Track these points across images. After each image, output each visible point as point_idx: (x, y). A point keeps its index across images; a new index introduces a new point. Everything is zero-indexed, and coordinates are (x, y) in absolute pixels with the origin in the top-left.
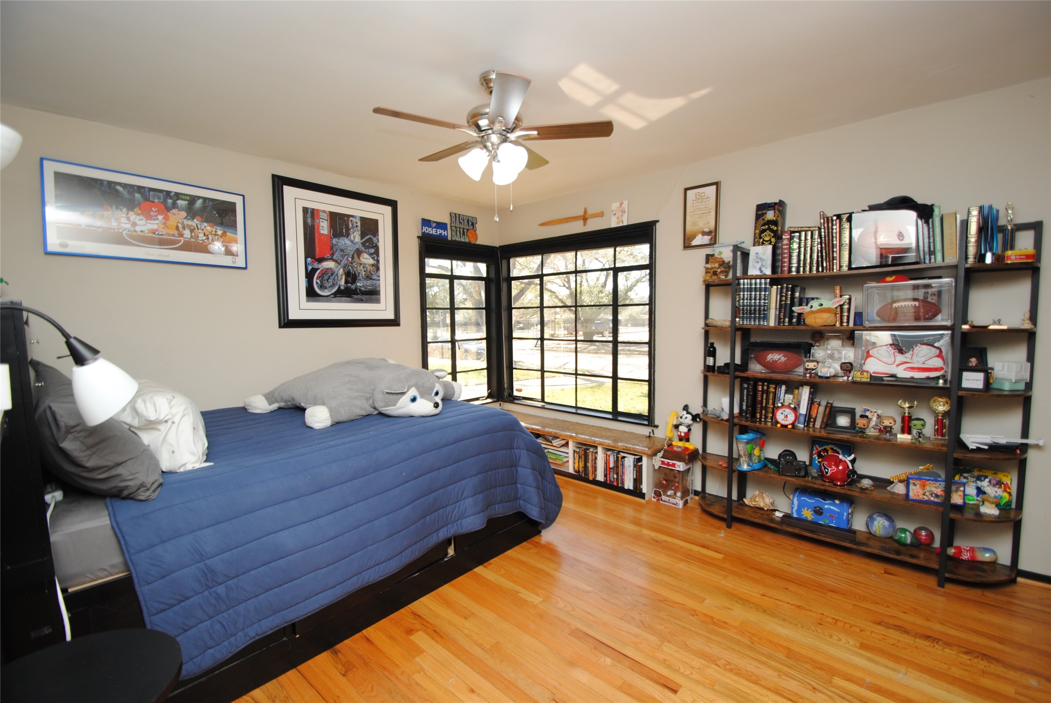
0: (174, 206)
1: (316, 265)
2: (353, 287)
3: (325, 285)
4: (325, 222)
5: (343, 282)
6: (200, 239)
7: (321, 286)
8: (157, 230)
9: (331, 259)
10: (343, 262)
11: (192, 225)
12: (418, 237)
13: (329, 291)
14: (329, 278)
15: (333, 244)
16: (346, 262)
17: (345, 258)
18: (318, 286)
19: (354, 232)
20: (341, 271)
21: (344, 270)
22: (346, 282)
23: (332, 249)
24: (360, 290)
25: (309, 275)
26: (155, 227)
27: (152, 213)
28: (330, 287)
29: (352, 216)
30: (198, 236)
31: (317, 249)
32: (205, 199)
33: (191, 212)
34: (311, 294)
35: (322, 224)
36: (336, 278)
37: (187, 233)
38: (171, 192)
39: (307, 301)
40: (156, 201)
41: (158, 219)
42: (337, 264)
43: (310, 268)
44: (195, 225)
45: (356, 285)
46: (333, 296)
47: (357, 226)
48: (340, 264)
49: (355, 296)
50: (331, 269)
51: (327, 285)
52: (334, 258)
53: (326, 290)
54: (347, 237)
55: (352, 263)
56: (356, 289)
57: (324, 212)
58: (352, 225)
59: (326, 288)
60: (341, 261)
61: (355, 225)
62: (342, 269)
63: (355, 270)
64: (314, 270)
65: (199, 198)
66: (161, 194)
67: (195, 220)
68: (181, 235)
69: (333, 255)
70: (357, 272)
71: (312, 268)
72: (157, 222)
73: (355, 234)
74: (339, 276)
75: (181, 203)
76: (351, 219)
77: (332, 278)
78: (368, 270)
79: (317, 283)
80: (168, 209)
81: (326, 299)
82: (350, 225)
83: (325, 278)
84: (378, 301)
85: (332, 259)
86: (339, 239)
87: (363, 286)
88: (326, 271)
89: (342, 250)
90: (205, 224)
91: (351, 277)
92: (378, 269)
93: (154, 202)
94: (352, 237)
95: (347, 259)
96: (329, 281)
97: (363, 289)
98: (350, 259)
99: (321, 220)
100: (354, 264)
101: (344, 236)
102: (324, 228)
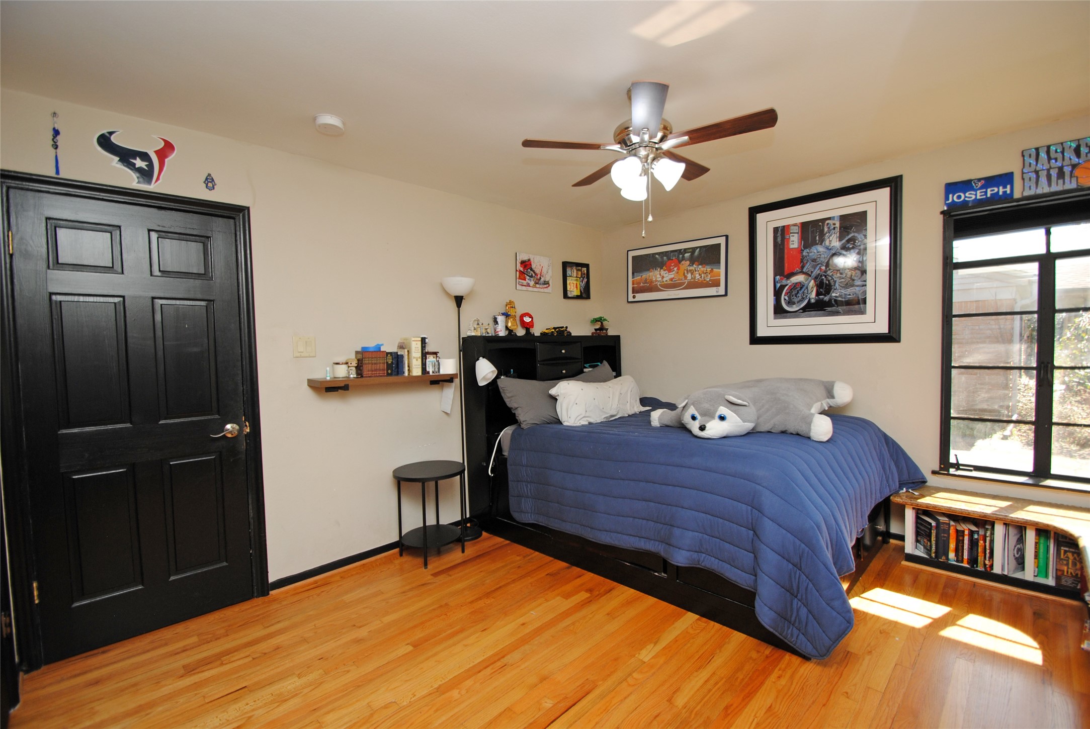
0: (683, 258)
1: (784, 282)
2: (827, 298)
3: (794, 300)
4: (796, 235)
5: (813, 295)
6: (696, 278)
7: (789, 303)
8: (673, 278)
9: (800, 272)
10: (814, 273)
11: (692, 270)
12: (943, 213)
13: (797, 307)
14: (798, 293)
15: (803, 256)
16: (819, 272)
17: (818, 268)
18: (786, 303)
19: (831, 236)
20: (812, 283)
21: (815, 281)
22: (818, 294)
23: (802, 261)
24: (836, 301)
25: (777, 293)
26: (673, 276)
27: (672, 268)
28: (798, 302)
29: (829, 219)
30: (695, 277)
31: (786, 265)
32: (700, 247)
33: (692, 261)
34: (779, 311)
35: (792, 239)
36: (806, 291)
37: (689, 276)
38: (681, 249)
39: (775, 318)
40: (674, 258)
41: (674, 271)
42: (806, 277)
43: (778, 285)
44: (694, 269)
45: (831, 296)
46: (802, 311)
47: (834, 228)
48: (810, 276)
49: (829, 309)
50: (800, 283)
51: (796, 300)
52: (804, 270)
53: (794, 306)
54: (821, 244)
55: (825, 272)
56: (830, 300)
57: (795, 225)
58: (829, 228)
59: (794, 303)
60: (812, 272)
61: (832, 227)
62: (813, 281)
63: (830, 278)
64: (783, 287)
65: (697, 248)
66: (676, 253)
67: (694, 265)
68: (686, 277)
69: (803, 267)
70: (832, 281)
71: (781, 285)
72: (674, 272)
73: (831, 238)
74: (810, 288)
75: (687, 255)
76: (828, 222)
77: (801, 292)
78: (848, 276)
79: (785, 299)
80: (680, 262)
81: (795, 314)
82: (826, 230)
83: (793, 293)
84: (862, 312)
85: (802, 272)
86: (811, 248)
87: (840, 296)
88: (795, 286)
89: (814, 260)
90: (700, 266)
91: (824, 287)
92: (864, 272)
93: (672, 259)
94: (827, 243)
95: (820, 269)
96: (798, 295)
97: (840, 299)
98: (823, 268)
99: (791, 235)
100: (829, 272)
101: (817, 244)
102: (794, 241)
